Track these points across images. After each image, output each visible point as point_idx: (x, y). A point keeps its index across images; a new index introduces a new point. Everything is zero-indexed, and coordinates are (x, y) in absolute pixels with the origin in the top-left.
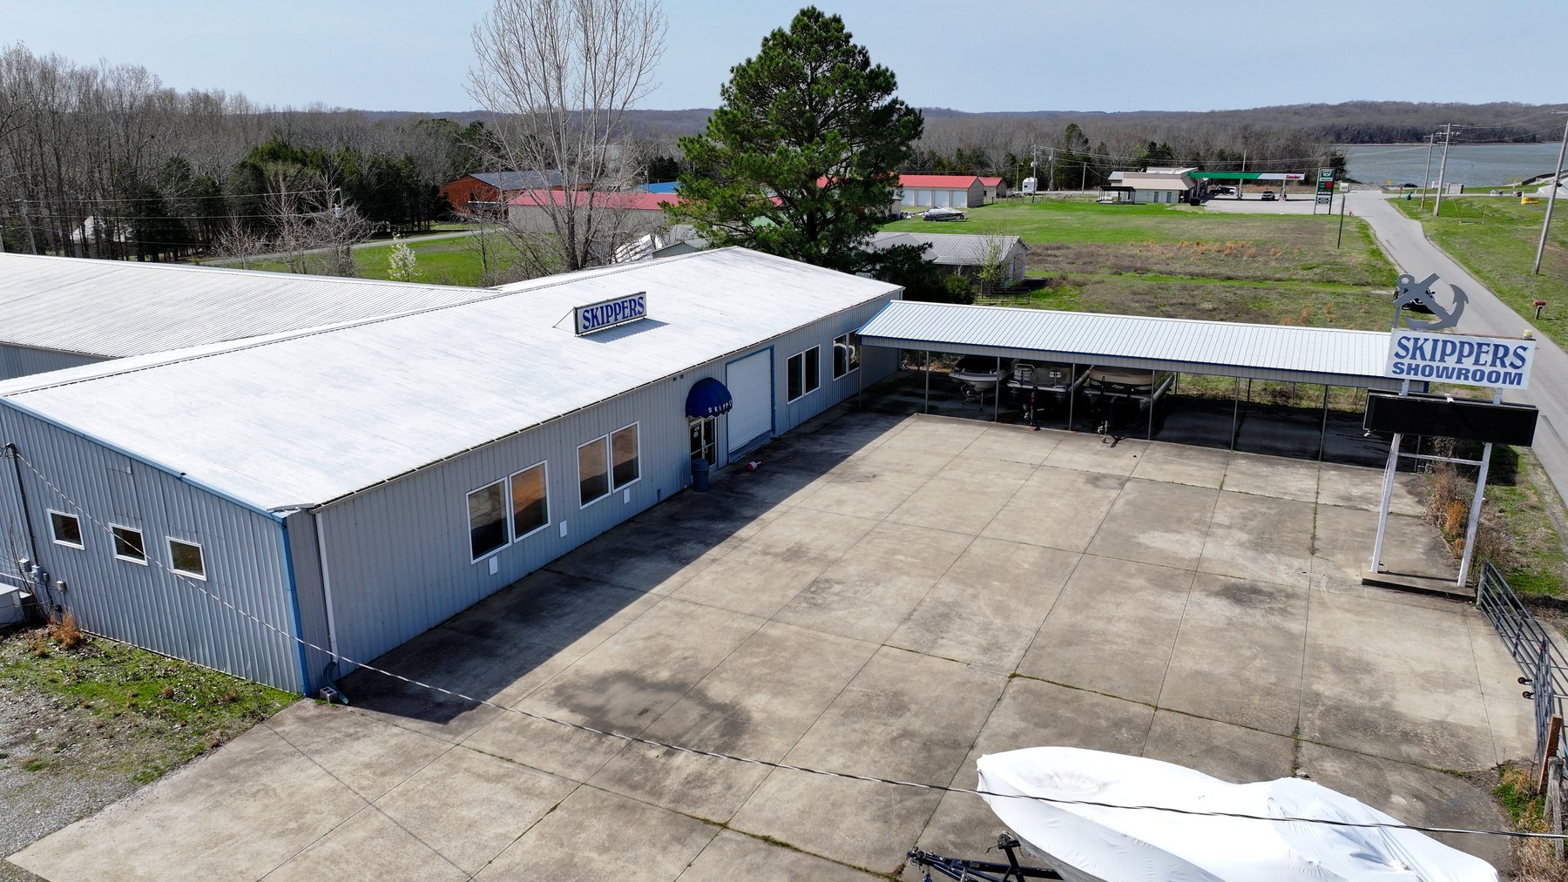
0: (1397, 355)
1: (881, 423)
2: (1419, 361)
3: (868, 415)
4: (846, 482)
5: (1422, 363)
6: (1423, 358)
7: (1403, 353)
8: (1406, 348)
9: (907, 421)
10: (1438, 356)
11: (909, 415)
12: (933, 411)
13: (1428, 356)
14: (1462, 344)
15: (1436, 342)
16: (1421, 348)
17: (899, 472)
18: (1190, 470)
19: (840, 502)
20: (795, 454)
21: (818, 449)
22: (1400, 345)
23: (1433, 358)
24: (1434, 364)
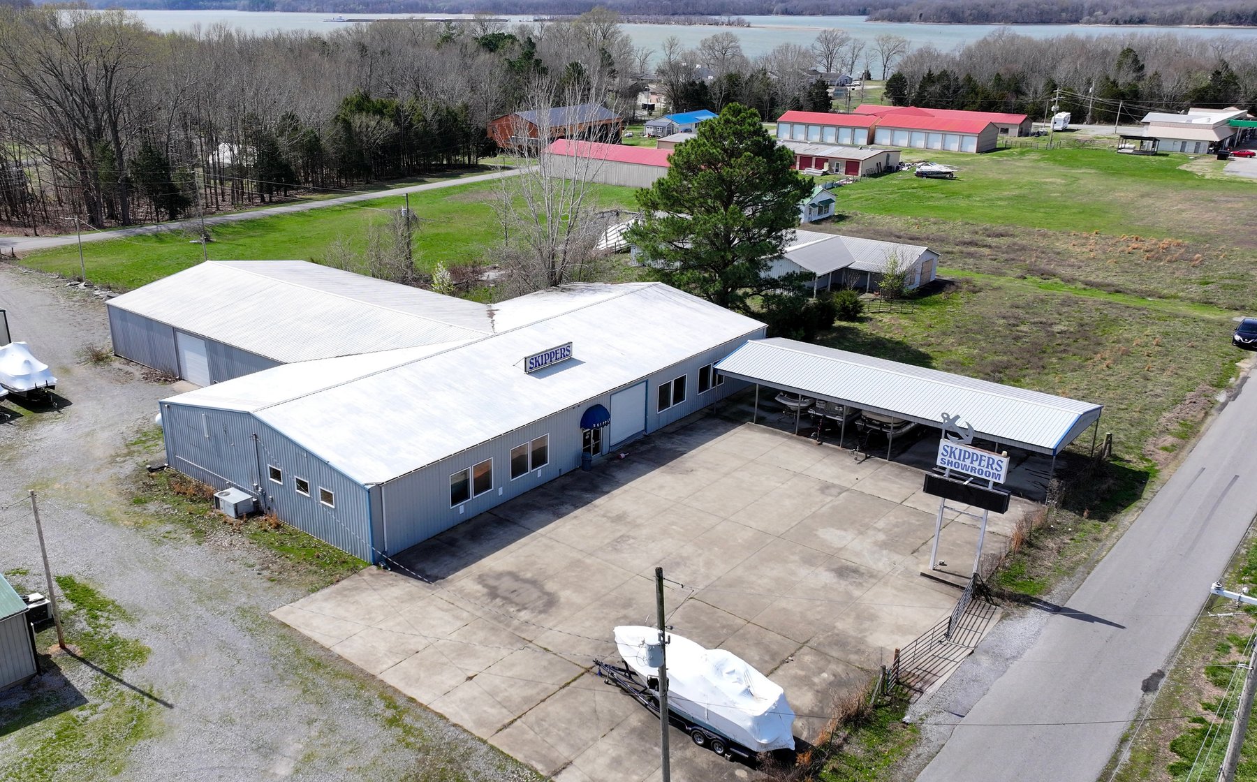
1: (720, 429)
2: (952, 459)
3: (717, 421)
4: (672, 473)
5: (954, 461)
6: (955, 458)
7: (945, 454)
8: (946, 451)
9: (740, 428)
10: (962, 458)
11: (742, 423)
12: (760, 421)
13: (957, 457)
14: (973, 454)
15: (961, 450)
16: (954, 453)
17: (708, 469)
18: (894, 487)
19: (661, 487)
20: (654, 448)
21: (669, 446)
22: (944, 449)
23: (959, 459)
24: (960, 462)
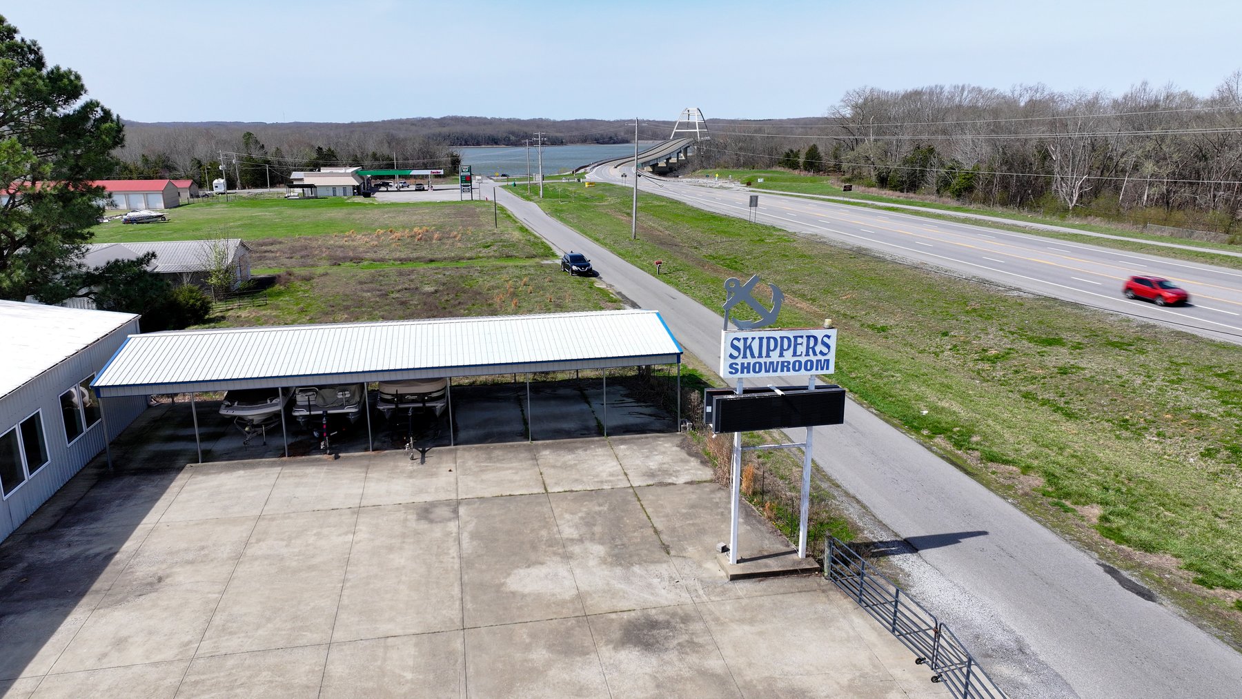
0: (731, 356)
1: (147, 489)
2: (749, 359)
3: (128, 481)
4: (119, 602)
5: (752, 361)
6: (753, 356)
7: (735, 353)
8: (737, 349)
9: (181, 480)
10: (764, 353)
11: (180, 469)
12: (208, 457)
13: (756, 354)
14: (782, 338)
15: (761, 339)
16: (750, 347)
17: (192, 562)
18: (508, 475)
19: (120, 643)
20: (31, 570)
21: (65, 553)
22: (733, 346)
23: (760, 356)
24: (762, 360)
